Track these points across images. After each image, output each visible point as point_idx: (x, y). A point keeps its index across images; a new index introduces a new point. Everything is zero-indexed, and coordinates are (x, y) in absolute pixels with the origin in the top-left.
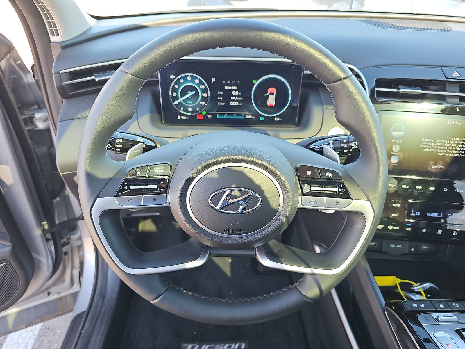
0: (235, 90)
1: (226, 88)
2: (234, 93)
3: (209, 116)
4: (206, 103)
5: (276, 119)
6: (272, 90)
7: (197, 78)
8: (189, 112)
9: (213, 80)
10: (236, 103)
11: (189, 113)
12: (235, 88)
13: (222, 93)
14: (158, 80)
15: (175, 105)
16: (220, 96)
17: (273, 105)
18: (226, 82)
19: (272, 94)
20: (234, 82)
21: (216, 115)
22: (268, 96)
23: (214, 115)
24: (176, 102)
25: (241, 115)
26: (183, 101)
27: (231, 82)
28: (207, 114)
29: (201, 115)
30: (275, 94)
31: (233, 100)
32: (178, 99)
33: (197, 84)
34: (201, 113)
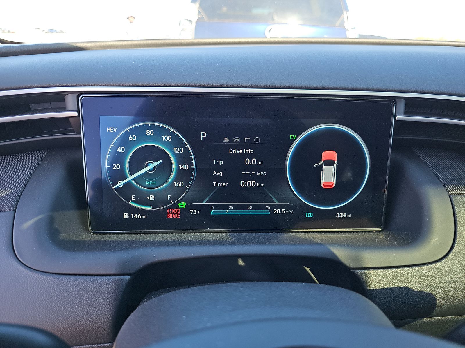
0: (250, 156)
1: (231, 151)
2: (247, 162)
3: (194, 212)
4: (186, 184)
5: (340, 215)
6: (330, 155)
7: (167, 132)
8: (148, 203)
9: (203, 135)
10: (252, 184)
11: (149, 206)
12: (251, 151)
13: (221, 163)
14: (81, 137)
15: (117, 189)
16: (218, 168)
17: (333, 185)
18: (231, 139)
19: (329, 163)
20: (248, 139)
21: (208, 208)
22: (321, 168)
23: (205, 210)
24: (120, 184)
25: (263, 207)
26: (134, 179)
27: (242, 140)
28: (188, 208)
29: (177, 210)
30: (336, 164)
31: (247, 178)
32: (124, 177)
33: (166, 143)
34: (176, 206)
